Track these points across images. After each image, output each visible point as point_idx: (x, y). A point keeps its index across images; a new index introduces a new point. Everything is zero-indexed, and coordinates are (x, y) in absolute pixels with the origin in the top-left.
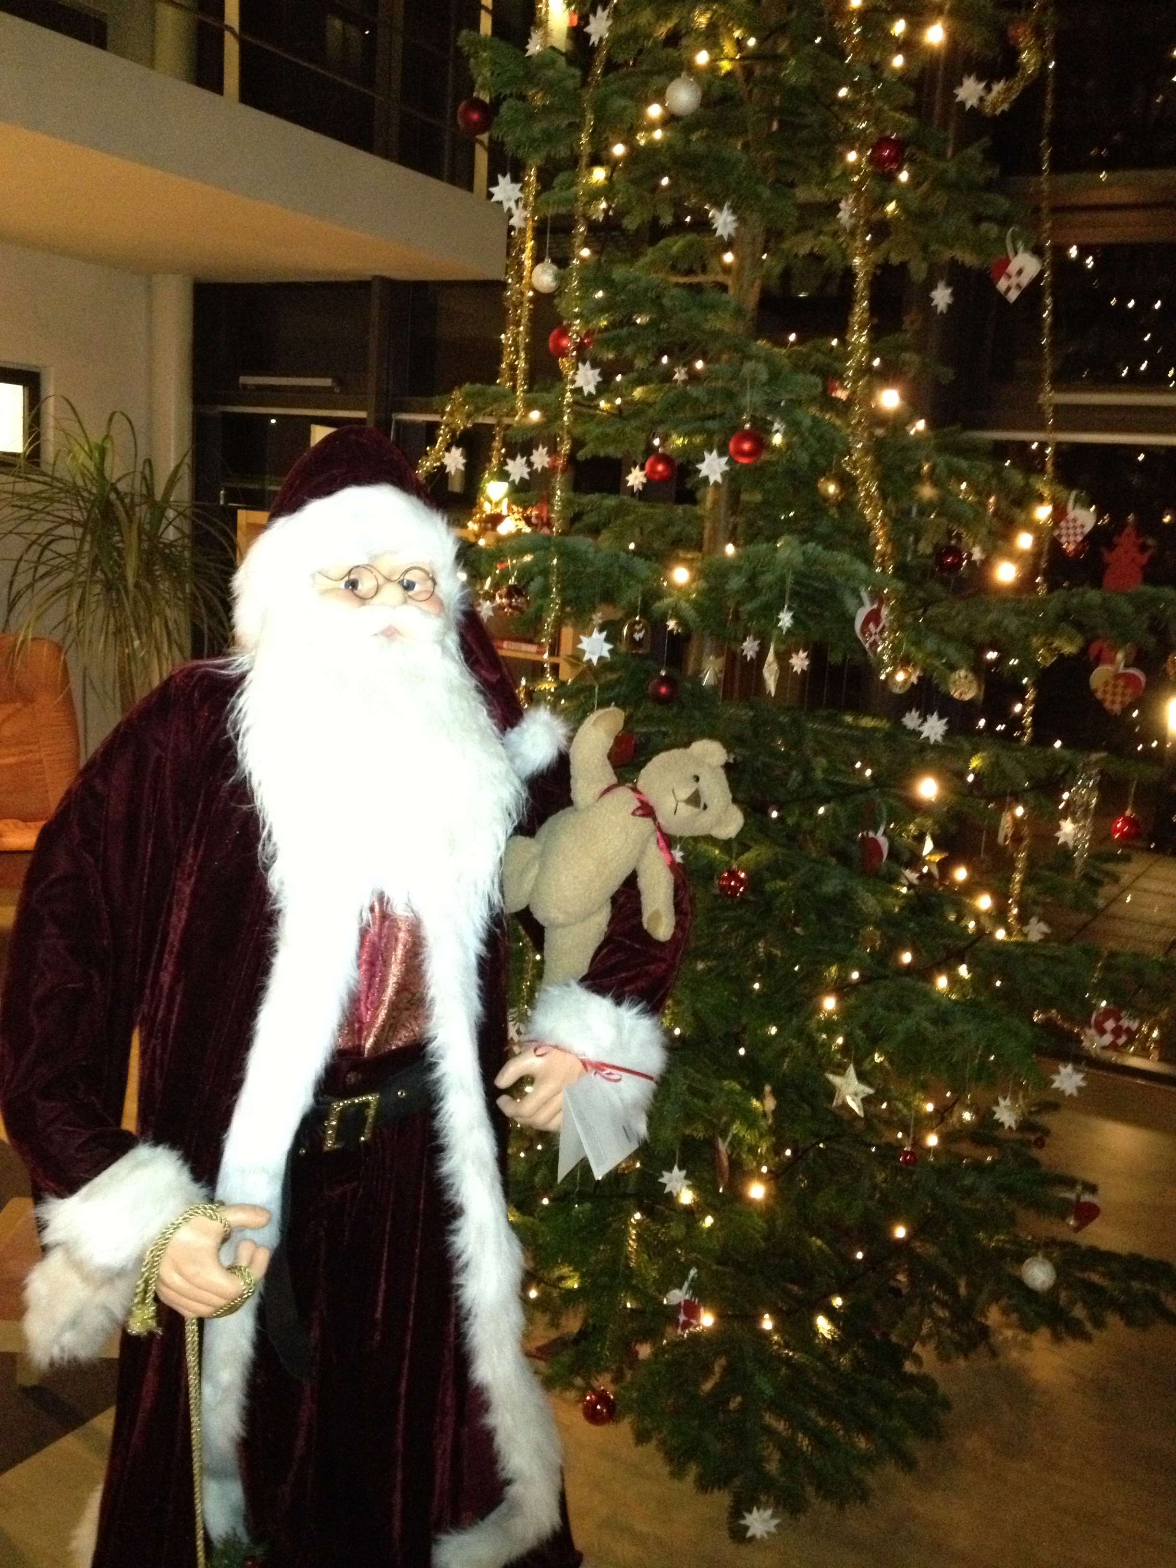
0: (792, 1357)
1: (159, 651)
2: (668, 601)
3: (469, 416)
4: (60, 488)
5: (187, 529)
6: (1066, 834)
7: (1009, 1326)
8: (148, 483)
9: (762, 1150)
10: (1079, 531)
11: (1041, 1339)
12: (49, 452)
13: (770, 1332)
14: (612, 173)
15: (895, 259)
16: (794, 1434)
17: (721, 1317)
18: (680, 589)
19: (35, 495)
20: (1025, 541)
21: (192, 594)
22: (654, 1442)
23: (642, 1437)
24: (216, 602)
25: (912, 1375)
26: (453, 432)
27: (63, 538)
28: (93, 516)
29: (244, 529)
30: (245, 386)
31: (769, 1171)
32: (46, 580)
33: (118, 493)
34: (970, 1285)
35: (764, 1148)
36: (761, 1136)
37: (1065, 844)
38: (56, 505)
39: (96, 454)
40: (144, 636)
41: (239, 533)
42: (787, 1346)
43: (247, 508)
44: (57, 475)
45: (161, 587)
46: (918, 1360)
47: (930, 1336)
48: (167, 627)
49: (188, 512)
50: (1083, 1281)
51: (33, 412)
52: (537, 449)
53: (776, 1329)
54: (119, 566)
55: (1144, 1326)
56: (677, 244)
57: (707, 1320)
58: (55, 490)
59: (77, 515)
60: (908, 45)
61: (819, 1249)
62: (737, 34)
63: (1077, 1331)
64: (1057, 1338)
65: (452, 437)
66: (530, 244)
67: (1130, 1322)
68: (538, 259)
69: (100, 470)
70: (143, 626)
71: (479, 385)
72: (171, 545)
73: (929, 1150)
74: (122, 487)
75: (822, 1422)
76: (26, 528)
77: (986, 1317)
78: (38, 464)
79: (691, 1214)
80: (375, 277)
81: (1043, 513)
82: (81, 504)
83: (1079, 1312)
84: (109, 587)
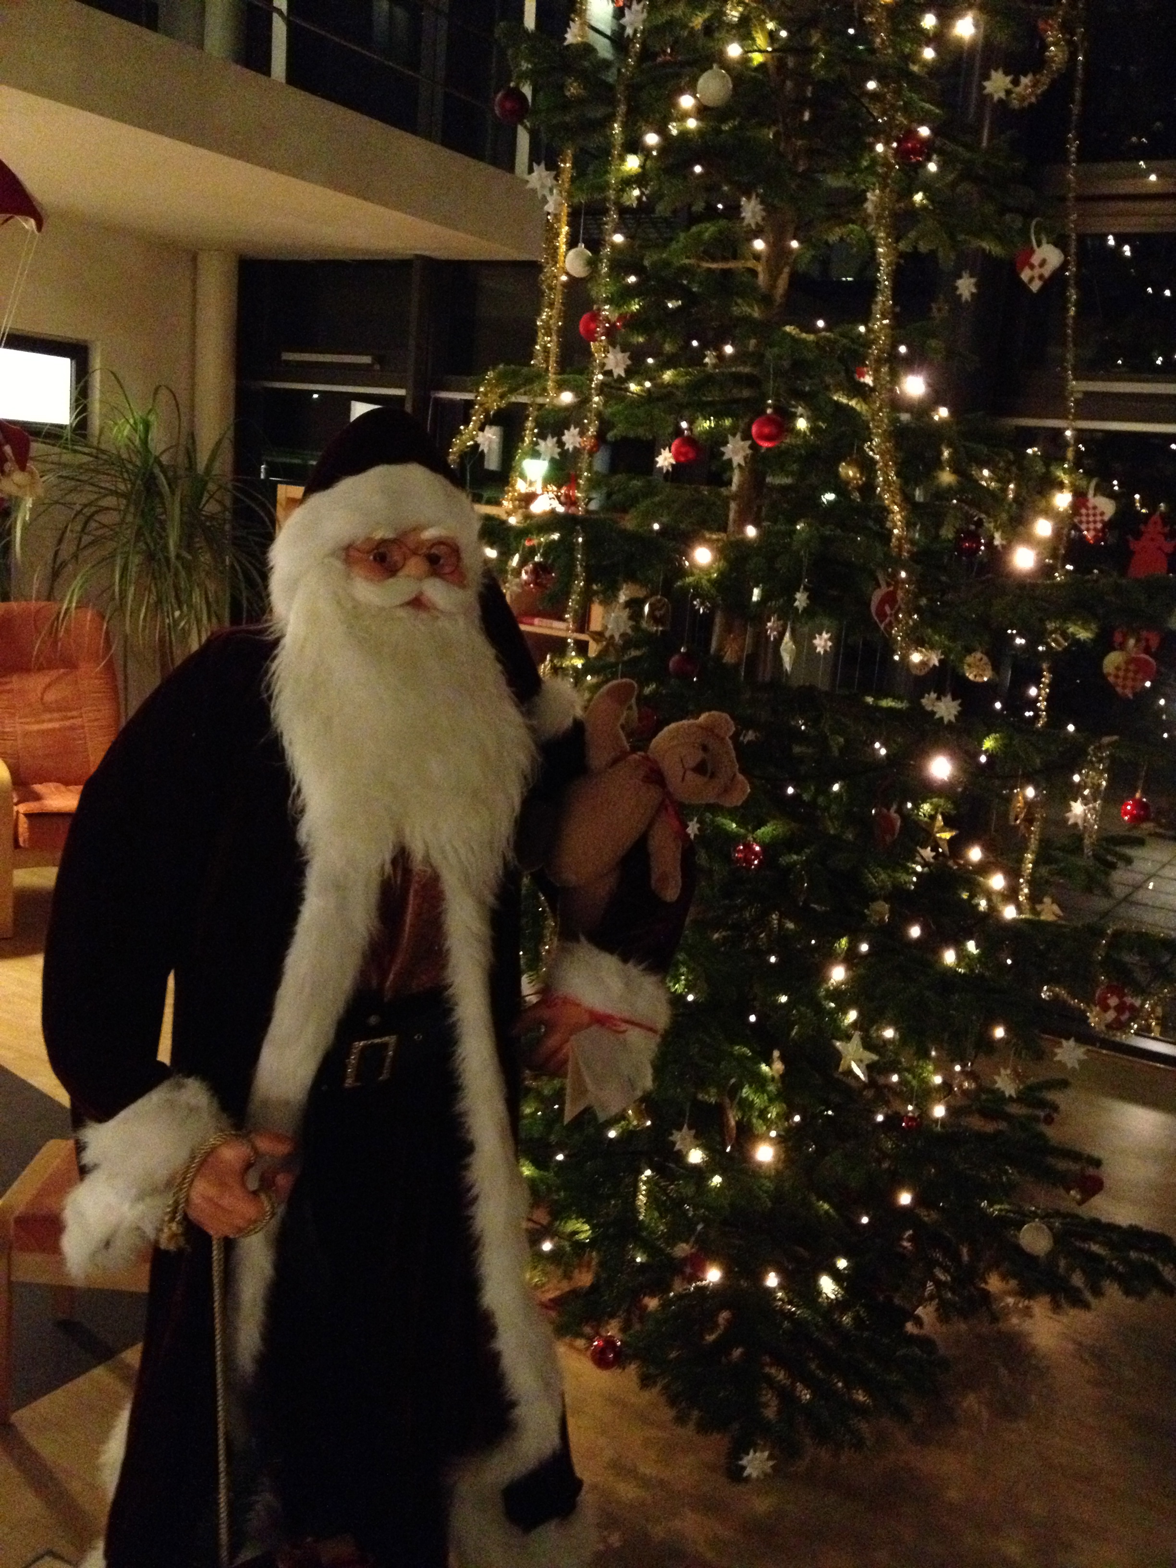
0: (794, 1313)
1: (199, 621)
2: (689, 580)
3: (502, 396)
4: (106, 461)
5: (228, 503)
6: (1076, 816)
7: (1010, 1293)
8: (191, 454)
9: (772, 1114)
10: (1098, 518)
11: (1040, 1307)
12: (95, 423)
13: (774, 1288)
14: (645, 160)
15: (923, 247)
16: (793, 1384)
17: (728, 1274)
18: (701, 569)
19: (80, 466)
20: (1043, 528)
21: (232, 567)
22: (659, 1387)
23: (646, 1381)
24: (255, 574)
25: (912, 1335)
26: (487, 412)
27: (107, 509)
28: (137, 487)
29: (284, 503)
30: (287, 362)
31: (778, 1135)
32: (90, 551)
33: (161, 465)
34: (973, 1252)
35: (774, 1114)
36: (771, 1100)
37: (1076, 825)
38: (101, 476)
39: (141, 427)
40: (185, 608)
41: (279, 508)
42: (790, 1302)
43: (287, 483)
44: (103, 446)
45: (202, 559)
46: (919, 1322)
47: (931, 1298)
48: (207, 598)
49: (230, 486)
50: (1081, 1250)
51: (82, 384)
52: (568, 429)
53: (781, 1286)
54: (161, 537)
55: (1141, 1296)
56: (709, 230)
57: (713, 1275)
58: (101, 462)
59: (122, 487)
60: (938, 39)
61: (826, 1212)
62: (770, 26)
63: (1078, 1301)
64: (1056, 1307)
65: (485, 417)
66: (565, 229)
67: (1127, 1293)
68: (572, 244)
69: (145, 442)
70: (183, 597)
71: (513, 366)
72: (212, 517)
73: (936, 1121)
74: (164, 459)
75: (820, 1374)
76: (73, 497)
77: (986, 1283)
78: (84, 436)
79: (700, 1174)
80: (418, 257)
81: (1062, 500)
82: (126, 476)
83: (1077, 1280)
84: (150, 557)
